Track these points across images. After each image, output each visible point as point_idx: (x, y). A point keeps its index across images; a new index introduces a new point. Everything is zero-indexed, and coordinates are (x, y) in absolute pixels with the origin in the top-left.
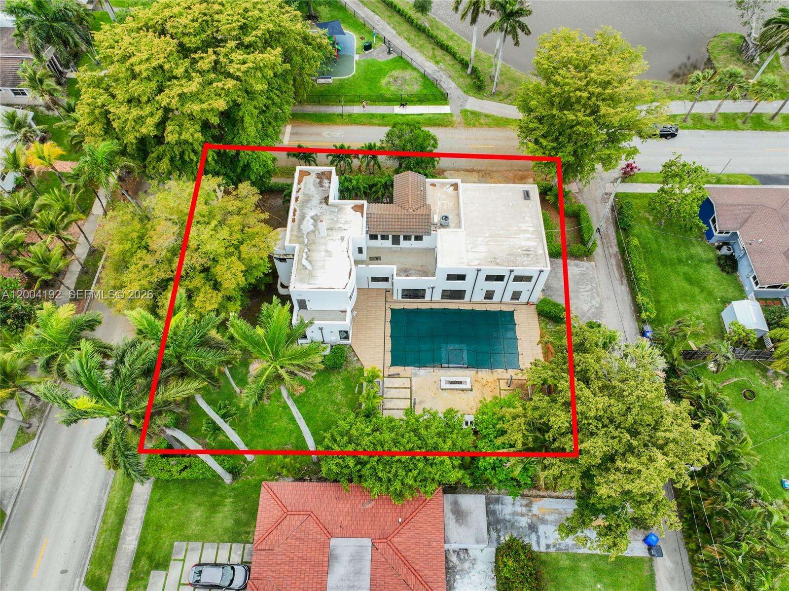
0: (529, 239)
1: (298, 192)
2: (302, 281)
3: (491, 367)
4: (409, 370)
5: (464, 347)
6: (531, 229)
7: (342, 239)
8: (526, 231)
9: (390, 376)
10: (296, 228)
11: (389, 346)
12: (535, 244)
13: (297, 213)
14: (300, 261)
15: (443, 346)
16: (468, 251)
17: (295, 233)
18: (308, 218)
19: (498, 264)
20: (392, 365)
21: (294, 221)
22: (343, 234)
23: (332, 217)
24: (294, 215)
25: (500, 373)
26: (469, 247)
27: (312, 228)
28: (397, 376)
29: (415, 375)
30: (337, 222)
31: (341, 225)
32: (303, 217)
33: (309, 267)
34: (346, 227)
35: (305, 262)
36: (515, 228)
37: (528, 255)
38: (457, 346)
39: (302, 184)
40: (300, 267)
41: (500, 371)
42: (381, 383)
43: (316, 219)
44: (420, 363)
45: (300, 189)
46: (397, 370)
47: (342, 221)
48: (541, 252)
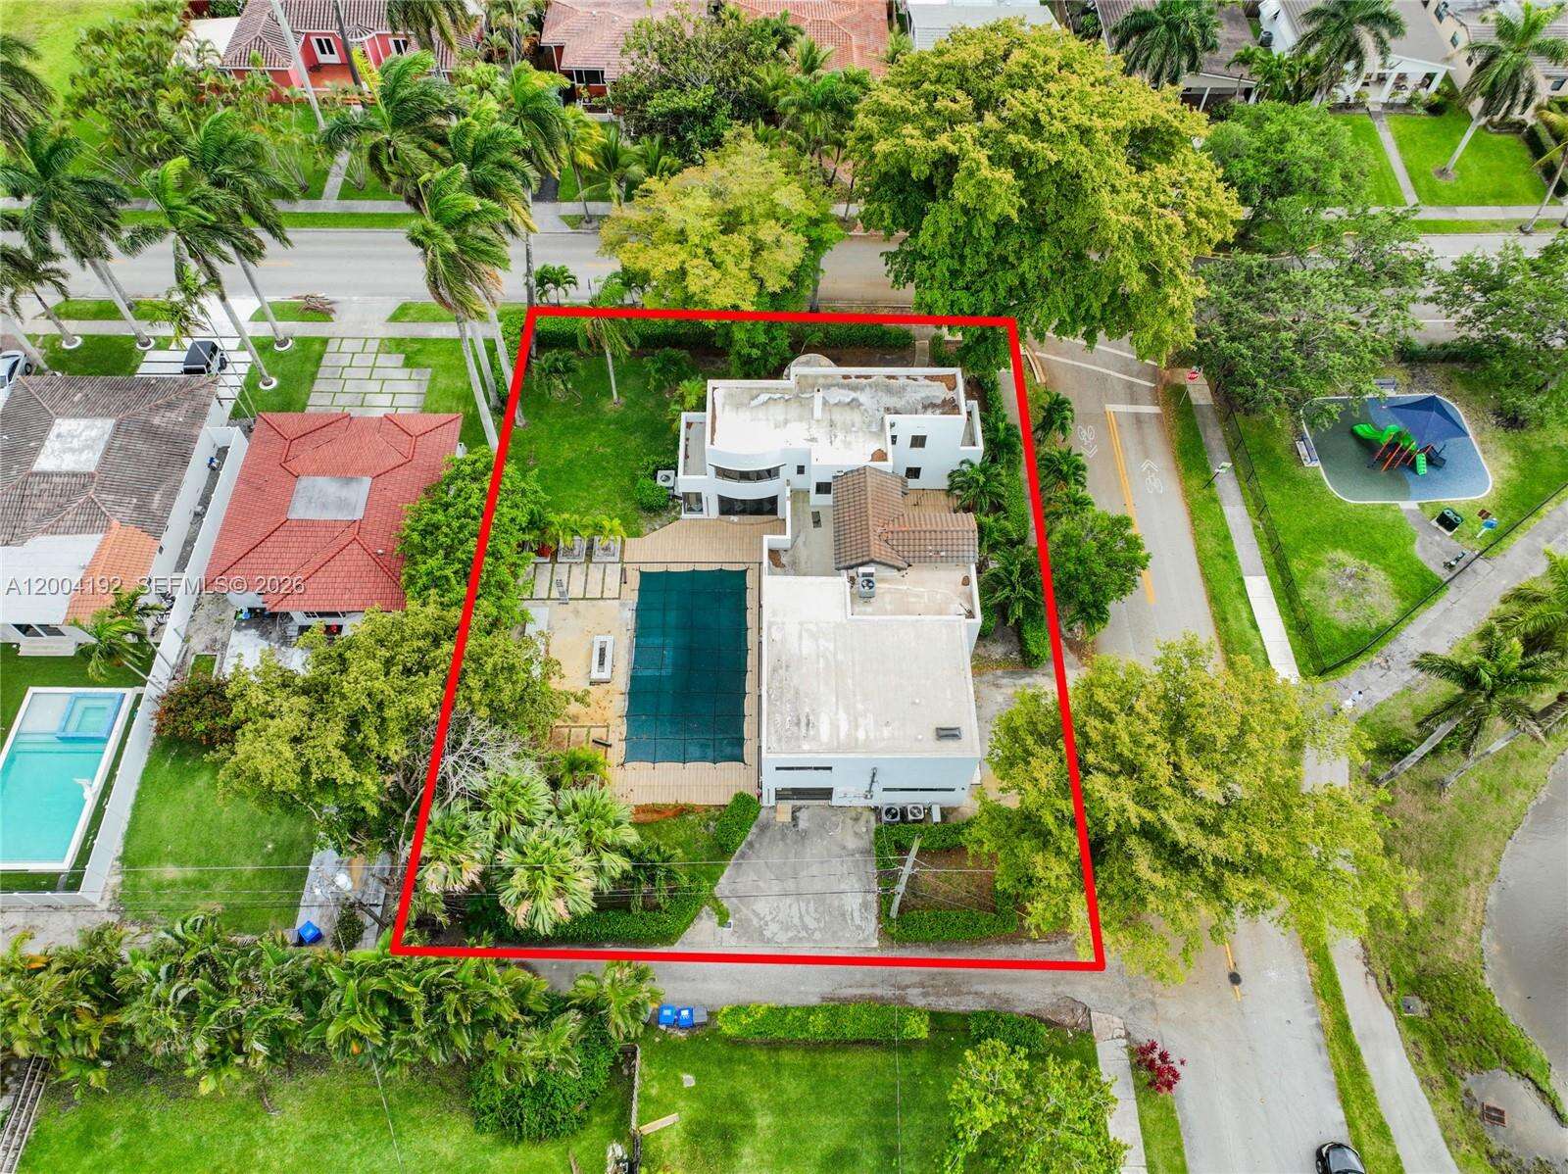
0: (835, 727)
1: (908, 377)
2: (730, 396)
3: (631, 715)
4: (632, 597)
5: (667, 671)
6: (861, 735)
7: (813, 440)
8: (855, 726)
9: (623, 571)
10: (830, 381)
11: (673, 568)
13: (863, 380)
14: (767, 390)
15: (669, 641)
16: (801, 624)
17: (821, 381)
18: (853, 395)
19: (774, 670)
20: (643, 574)
21: (845, 377)
22: (823, 441)
23: (858, 424)
24: (857, 377)
25: (618, 731)
26: (812, 627)
27: (832, 401)
28: (624, 581)
29: (623, 605)
30: (847, 431)
31: (840, 437)
32: (854, 388)
33: (754, 403)
34: (838, 442)
35: (764, 397)
36: (860, 706)
37: (798, 724)
38: (667, 661)
39: (927, 382)
40: (756, 391)
41: (624, 729)
42: (612, 559)
43: (854, 405)
44: (641, 611)
45: (914, 379)
46: (634, 580)
47: (851, 438)
48: (806, 747)
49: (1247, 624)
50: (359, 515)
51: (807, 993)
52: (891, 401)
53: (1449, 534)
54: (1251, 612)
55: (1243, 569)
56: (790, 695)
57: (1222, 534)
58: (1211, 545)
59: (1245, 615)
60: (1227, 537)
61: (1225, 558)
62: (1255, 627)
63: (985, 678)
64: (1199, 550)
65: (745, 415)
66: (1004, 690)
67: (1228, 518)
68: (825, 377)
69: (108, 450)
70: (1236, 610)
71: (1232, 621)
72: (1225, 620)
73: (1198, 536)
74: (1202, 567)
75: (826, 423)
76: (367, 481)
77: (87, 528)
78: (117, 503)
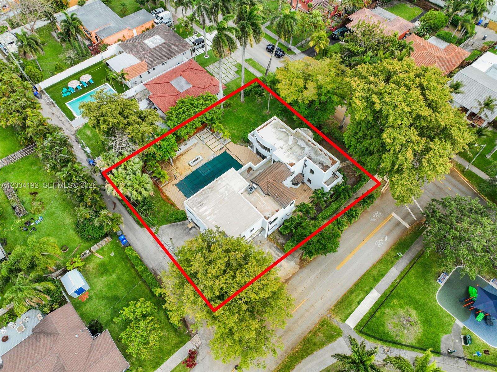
0: (205, 211)
1: (325, 153)
2: (276, 124)
4: (217, 154)
5: (204, 175)
6: (208, 218)
7: (282, 148)
8: (209, 215)
9: (223, 147)
10: (304, 139)
11: (233, 156)
12: (201, 211)
13: (312, 145)
14: (286, 129)
15: (212, 169)
17: (302, 137)
18: (305, 146)
19: (209, 188)
20: (225, 152)
21: (309, 141)
22: (284, 150)
23: (297, 153)
24: (312, 143)
25: (182, 178)
27: (298, 143)
28: (220, 150)
29: (214, 154)
30: (293, 153)
31: (289, 153)
32: (307, 145)
33: (280, 129)
34: (286, 154)
35: (284, 130)
36: (216, 212)
37: (199, 203)
38: (207, 173)
39: (328, 158)
40: (283, 127)
42: (223, 143)
43: (303, 148)
44: (215, 159)
45: (326, 155)
46: (222, 151)
47: (291, 155)
48: (194, 209)
49: (358, 300)
50: (181, 91)
51: (151, 264)
52: (313, 155)
53: (463, 344)
54: (363, 299)
55: (376, 287)
57: (382, 273)
58: (375, 272)
59: (360, 297)
60: (383, 275)
61: (375, 279)
62: (359, 303)
63: (270, 243)
64: (370, 270)
65: (274, 130)
66: (271, 250)
67: (390, 271)
68: (304, 137)
69: (157, 46)
70: (359, 294)
71: (354, 295)
72: (352, 293)
73: (375, 266)
74: (364, 275)
75: (290, 147)
76: (191, 86)
77: (140, 58)
78: (149, 57)
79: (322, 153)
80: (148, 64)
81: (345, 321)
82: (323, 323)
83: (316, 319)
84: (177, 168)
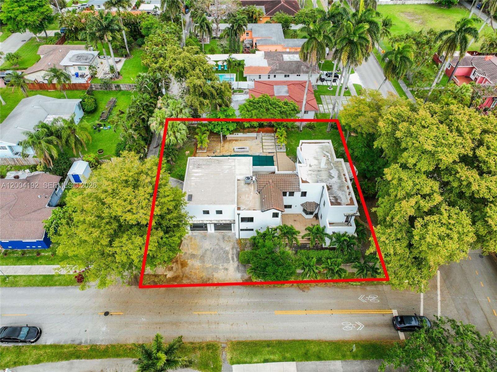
0: (196, 173)
2: (326, 147)
7: (310, 166)
8: (196, 177)
9: (273, 153)
10: (341, 171)
12: (194, 170)
13: (344, 180)
14: (332, 155)
16: (234, 166)
17: (340, 168)
18: (336, 177)
19: (218, 160)
20: (272, 157)
21: (344, 175)
22: (310, 168)
23: (320, 178)
24: (345, 178)
26: (233, 168)
27: (331, 171)
28: (270, 153)
29: (261, 153)
30: (317, 175)
31: (313, 173)
32: (339, 177)
33: (325, 152)
34: (310, 172)
35: (328, 154)
36: (203, 178)
37: (199, 165)
39: (349, 198)
40: (330, 152)
42: (277, 150)
43: (331, 177)
45: (349, 194)
46: (270, 155)
47: (313, 176)
48: (191, 167)
49: (267, 357)
50: (276, 95)
52: (335, 188)
54: (274, 361)
55: (300, 363)
56: (208, 163)
57: (321, 355)
58: (314, 349)
59: (272, 357)
60: (319, 358)
61: (306, 354)
62: (266, 361)
63: (236, 245)
64: (310, 342)
65: (318, 150)
67: (333, 362)
68: (343, 169)
69: (291, 62)
70: (273, 353)
71: (267, 349)
72: (268, 346)
73: (319, 343)
74: (298, 341)
75: (319, 169)
76: (288, 95)
77: (269, 64)
78: (277, 66)
79: (348, 191)
80: (272, 70)
81: (233, 363)
82: (212, 347)
83: (209, 338)
84: (223, 146)
